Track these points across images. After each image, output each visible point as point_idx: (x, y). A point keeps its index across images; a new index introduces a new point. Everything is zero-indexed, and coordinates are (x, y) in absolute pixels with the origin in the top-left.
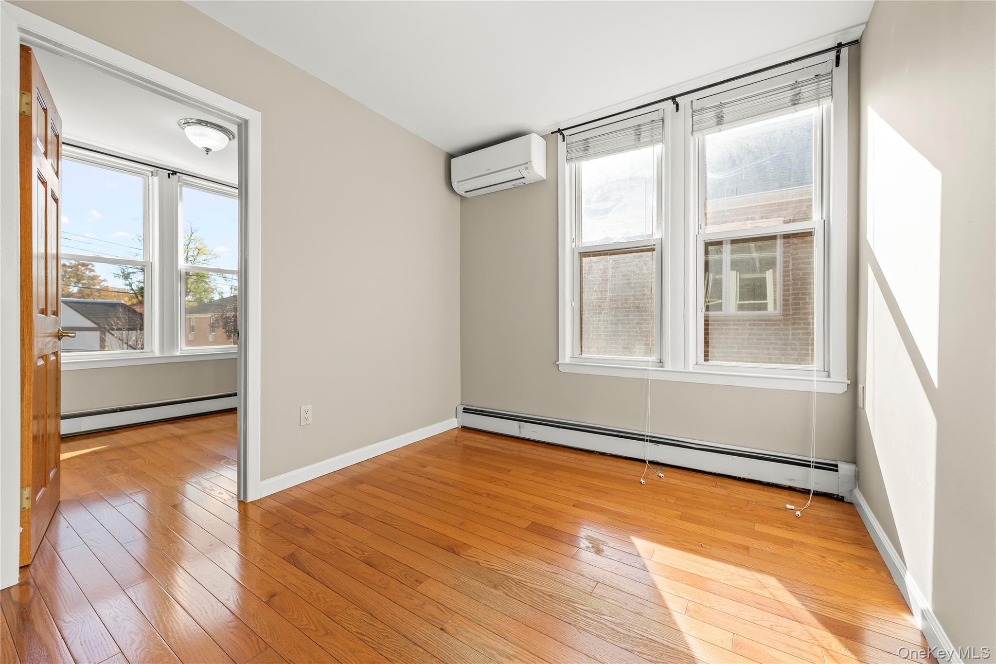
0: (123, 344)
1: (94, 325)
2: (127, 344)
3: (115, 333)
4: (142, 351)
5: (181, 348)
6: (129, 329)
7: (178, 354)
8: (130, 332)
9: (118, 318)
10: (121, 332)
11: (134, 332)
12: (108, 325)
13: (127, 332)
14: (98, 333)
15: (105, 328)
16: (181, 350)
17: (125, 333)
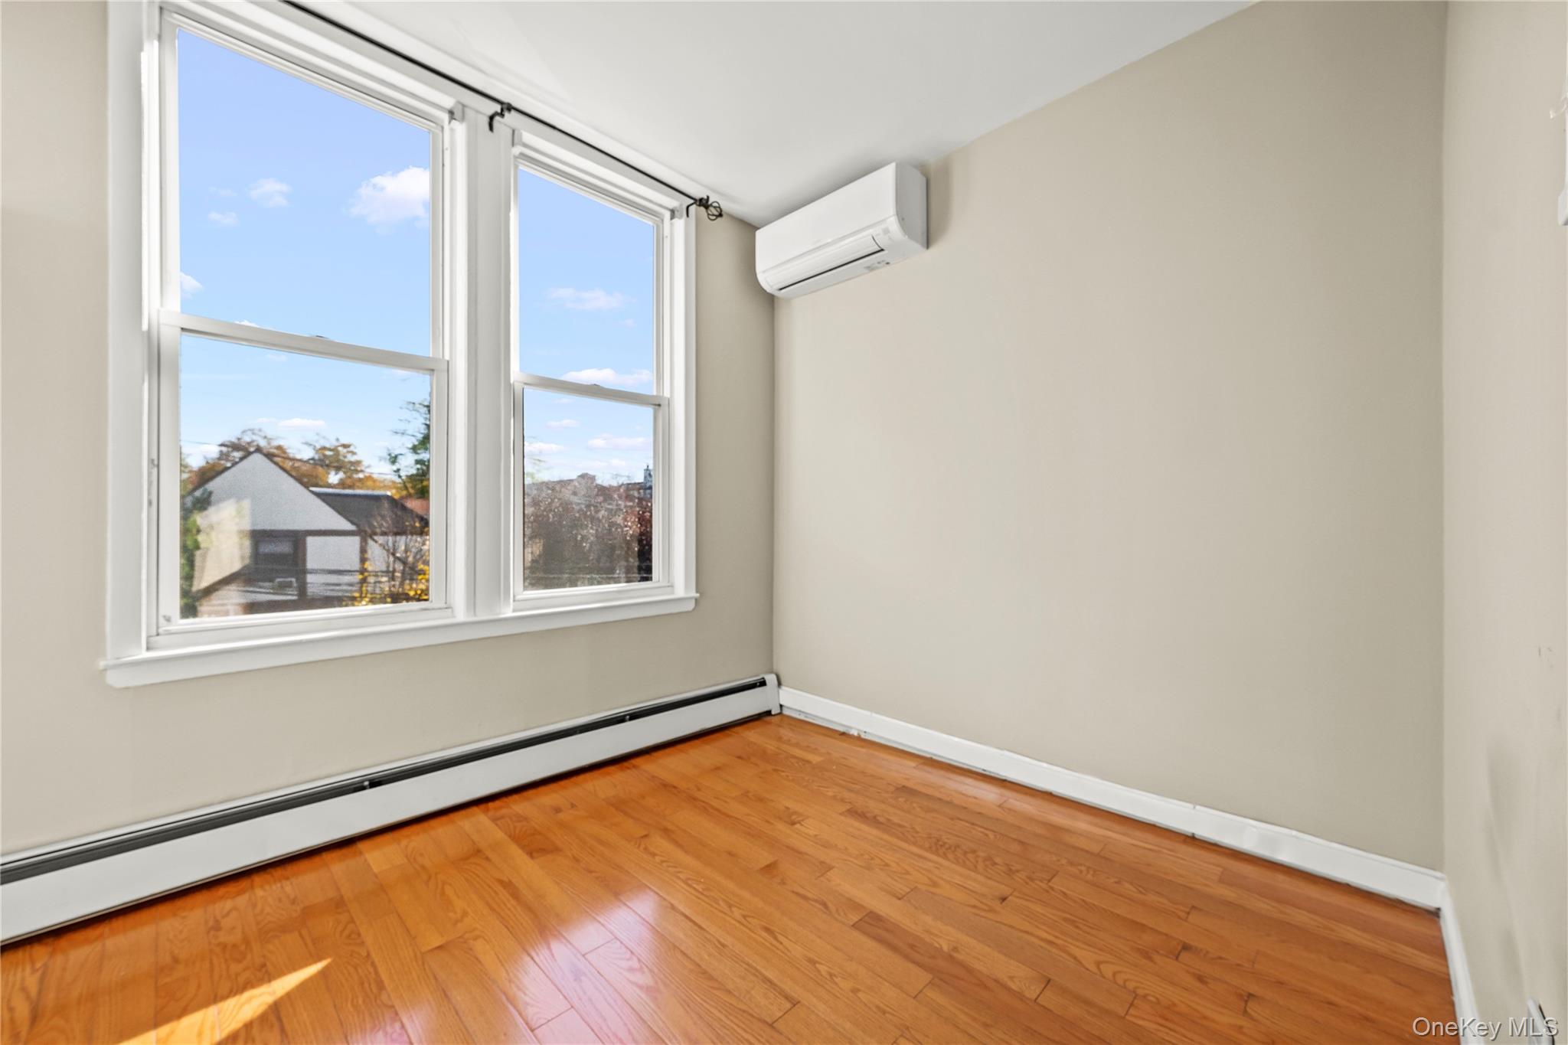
0: (388, 555)
1: (353, 528)
2: (393, 554)
3: (381, 539)
4: (422, 604)
5: (514, 596)
6: (396, 534)
7: (508, 612)
8: (398, 538)
9: (383, 517)
10: (386, 537)
11: (404, 538)
12: (370, 527)
13: (394, 537)
14: (357, 540)
15: (365, 532)
16: (514, 601)
17: (390, 539)
